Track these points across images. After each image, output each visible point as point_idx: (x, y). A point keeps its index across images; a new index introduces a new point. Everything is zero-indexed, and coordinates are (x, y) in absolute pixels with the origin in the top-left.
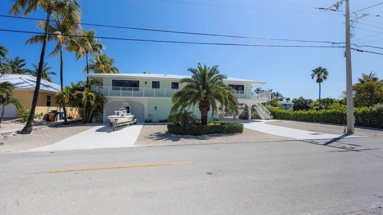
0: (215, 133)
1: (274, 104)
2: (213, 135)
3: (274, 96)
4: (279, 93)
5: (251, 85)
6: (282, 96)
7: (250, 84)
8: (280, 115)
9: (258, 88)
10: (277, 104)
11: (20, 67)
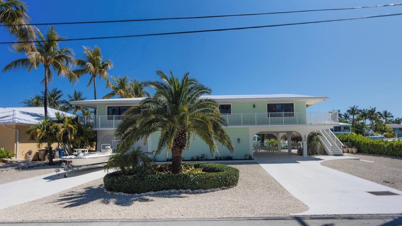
0: (171, 189)
1: (381, 129)
2: (167, 191)
3: (380, 117)
4: (388, 112)
5: (305, 102)
6: (392, 117)
7: (304, 100)
8: (368, 146)
9: (353, 106)
10: (385, 129)
11: (57, 99)
